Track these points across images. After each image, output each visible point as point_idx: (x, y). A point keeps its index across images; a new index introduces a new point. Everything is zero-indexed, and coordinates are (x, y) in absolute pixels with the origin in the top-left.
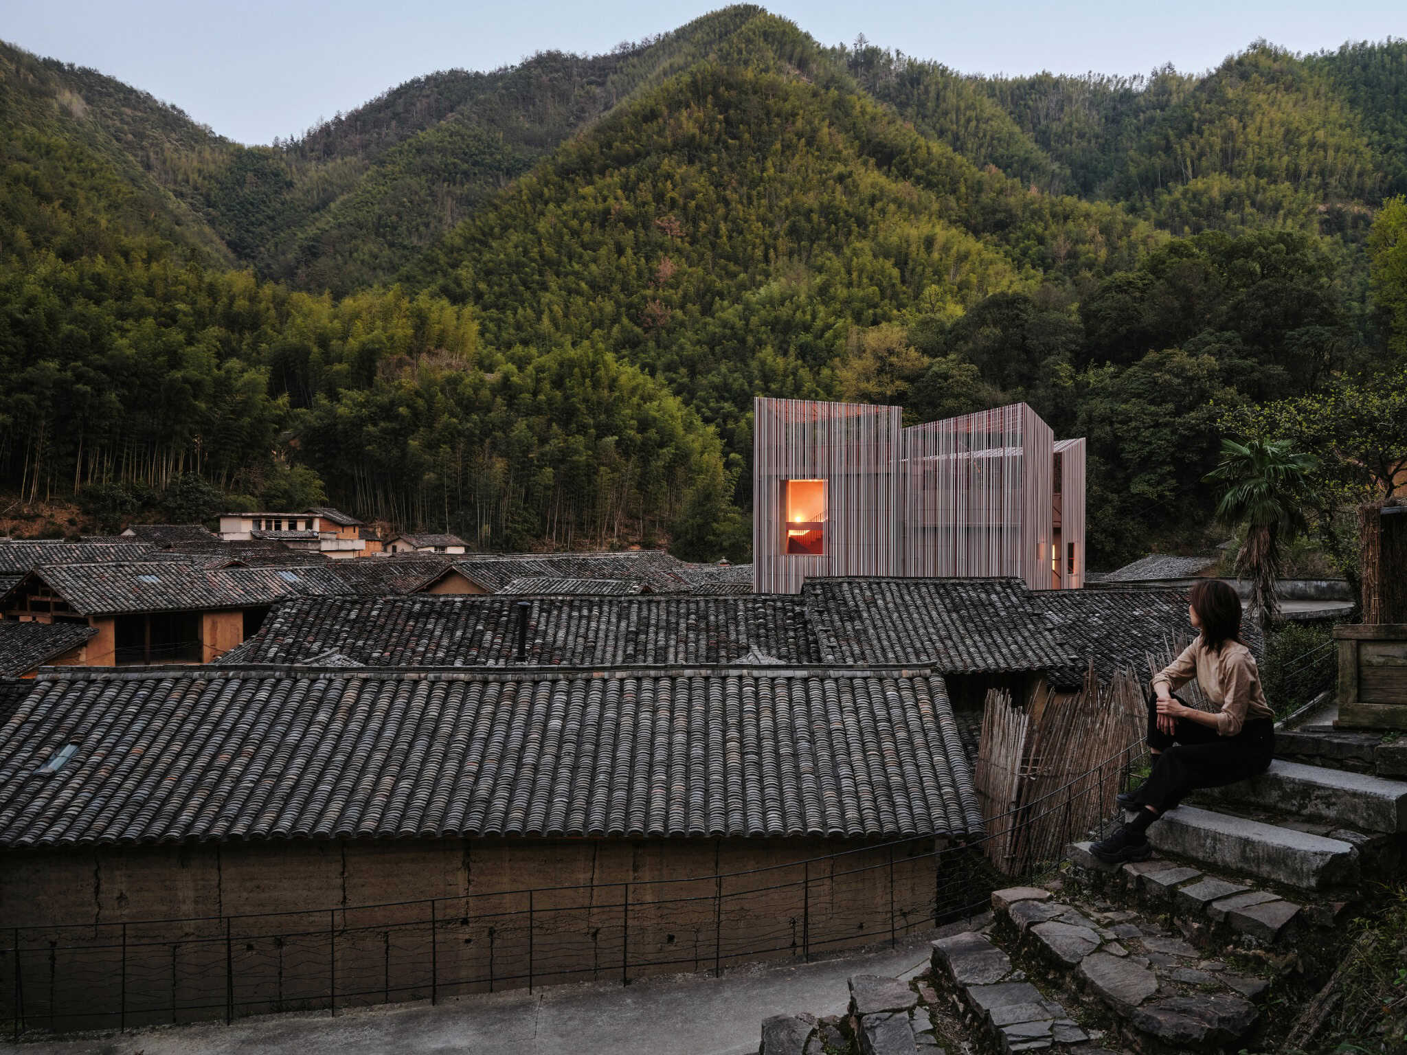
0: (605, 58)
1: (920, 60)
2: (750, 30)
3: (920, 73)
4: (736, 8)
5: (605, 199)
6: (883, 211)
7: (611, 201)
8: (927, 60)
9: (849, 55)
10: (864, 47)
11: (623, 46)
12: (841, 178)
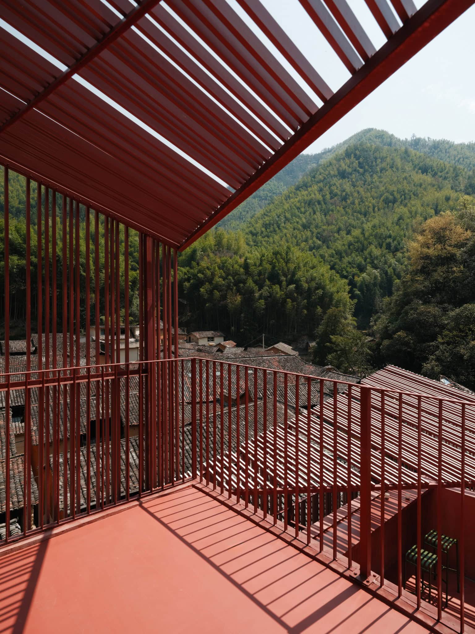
0: (319, 154)
1: (438, 139)
2: (370, 135)
3: (438, 144)
4: (366, 130)
5: (310, 195)
6: (425, 189)
7: (313, 196)
8: (441, 139)
9: (409, 142)
10: (415, 138)
11: (325, 149)
12: (406, 178)
